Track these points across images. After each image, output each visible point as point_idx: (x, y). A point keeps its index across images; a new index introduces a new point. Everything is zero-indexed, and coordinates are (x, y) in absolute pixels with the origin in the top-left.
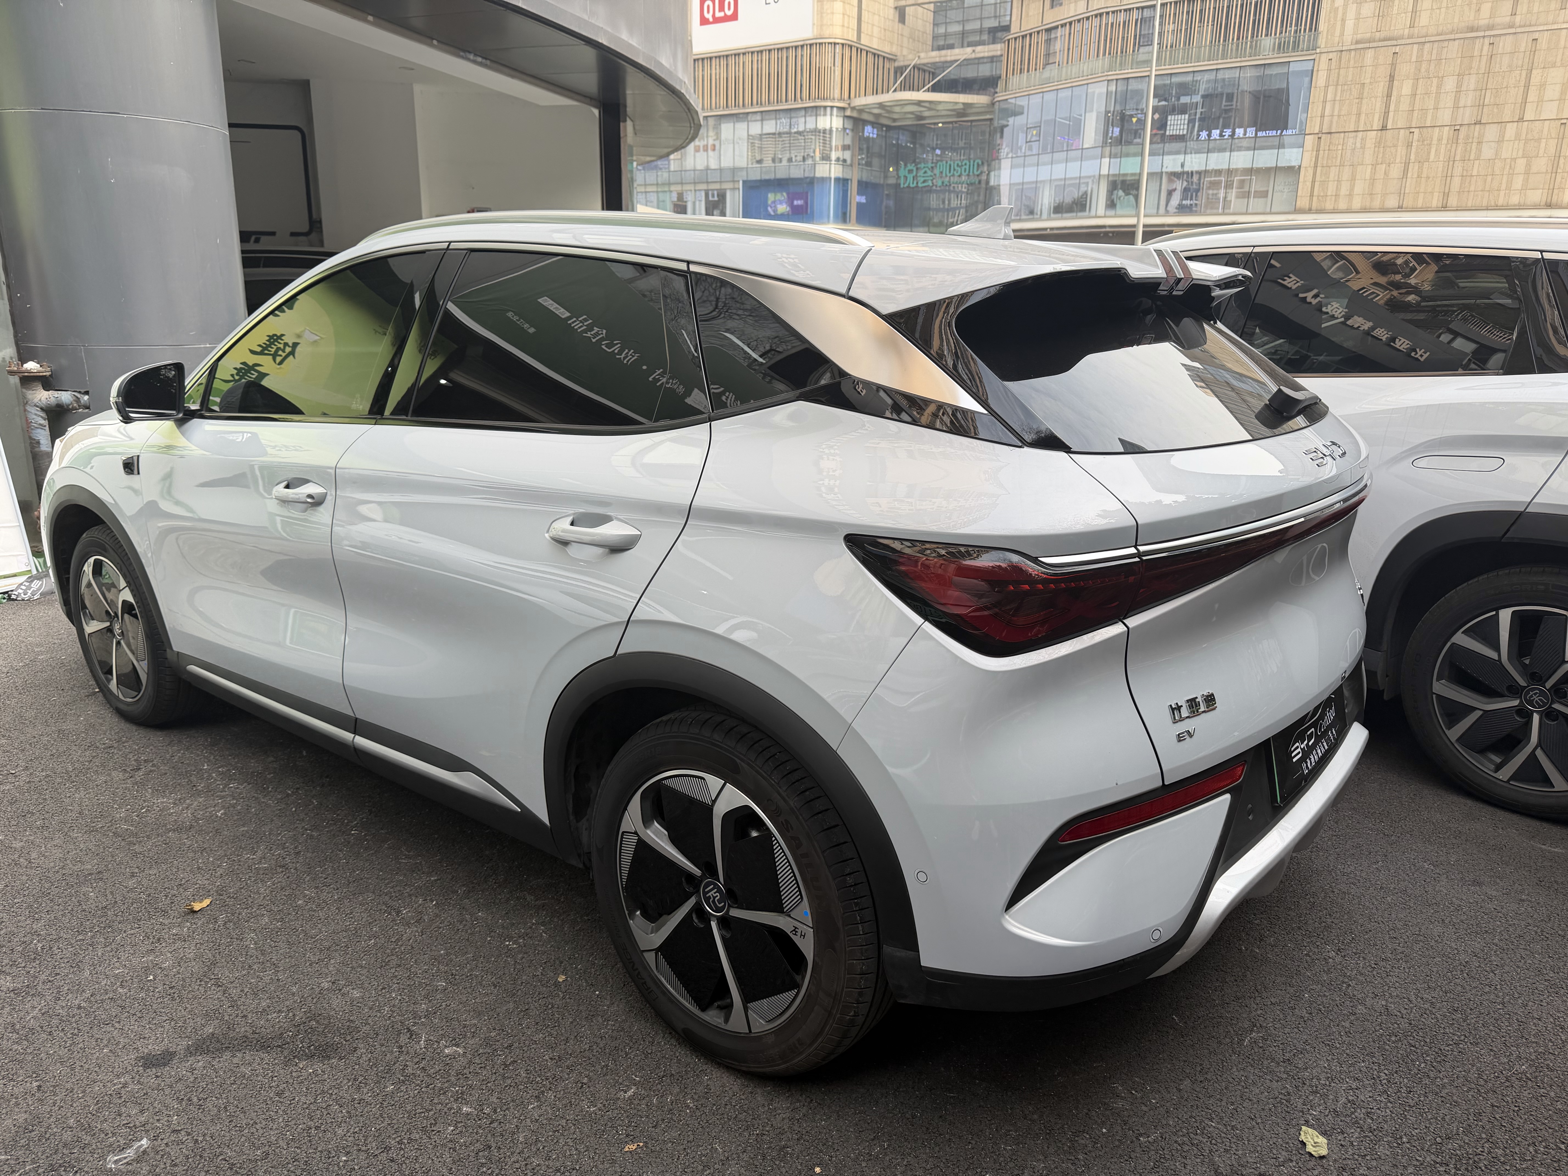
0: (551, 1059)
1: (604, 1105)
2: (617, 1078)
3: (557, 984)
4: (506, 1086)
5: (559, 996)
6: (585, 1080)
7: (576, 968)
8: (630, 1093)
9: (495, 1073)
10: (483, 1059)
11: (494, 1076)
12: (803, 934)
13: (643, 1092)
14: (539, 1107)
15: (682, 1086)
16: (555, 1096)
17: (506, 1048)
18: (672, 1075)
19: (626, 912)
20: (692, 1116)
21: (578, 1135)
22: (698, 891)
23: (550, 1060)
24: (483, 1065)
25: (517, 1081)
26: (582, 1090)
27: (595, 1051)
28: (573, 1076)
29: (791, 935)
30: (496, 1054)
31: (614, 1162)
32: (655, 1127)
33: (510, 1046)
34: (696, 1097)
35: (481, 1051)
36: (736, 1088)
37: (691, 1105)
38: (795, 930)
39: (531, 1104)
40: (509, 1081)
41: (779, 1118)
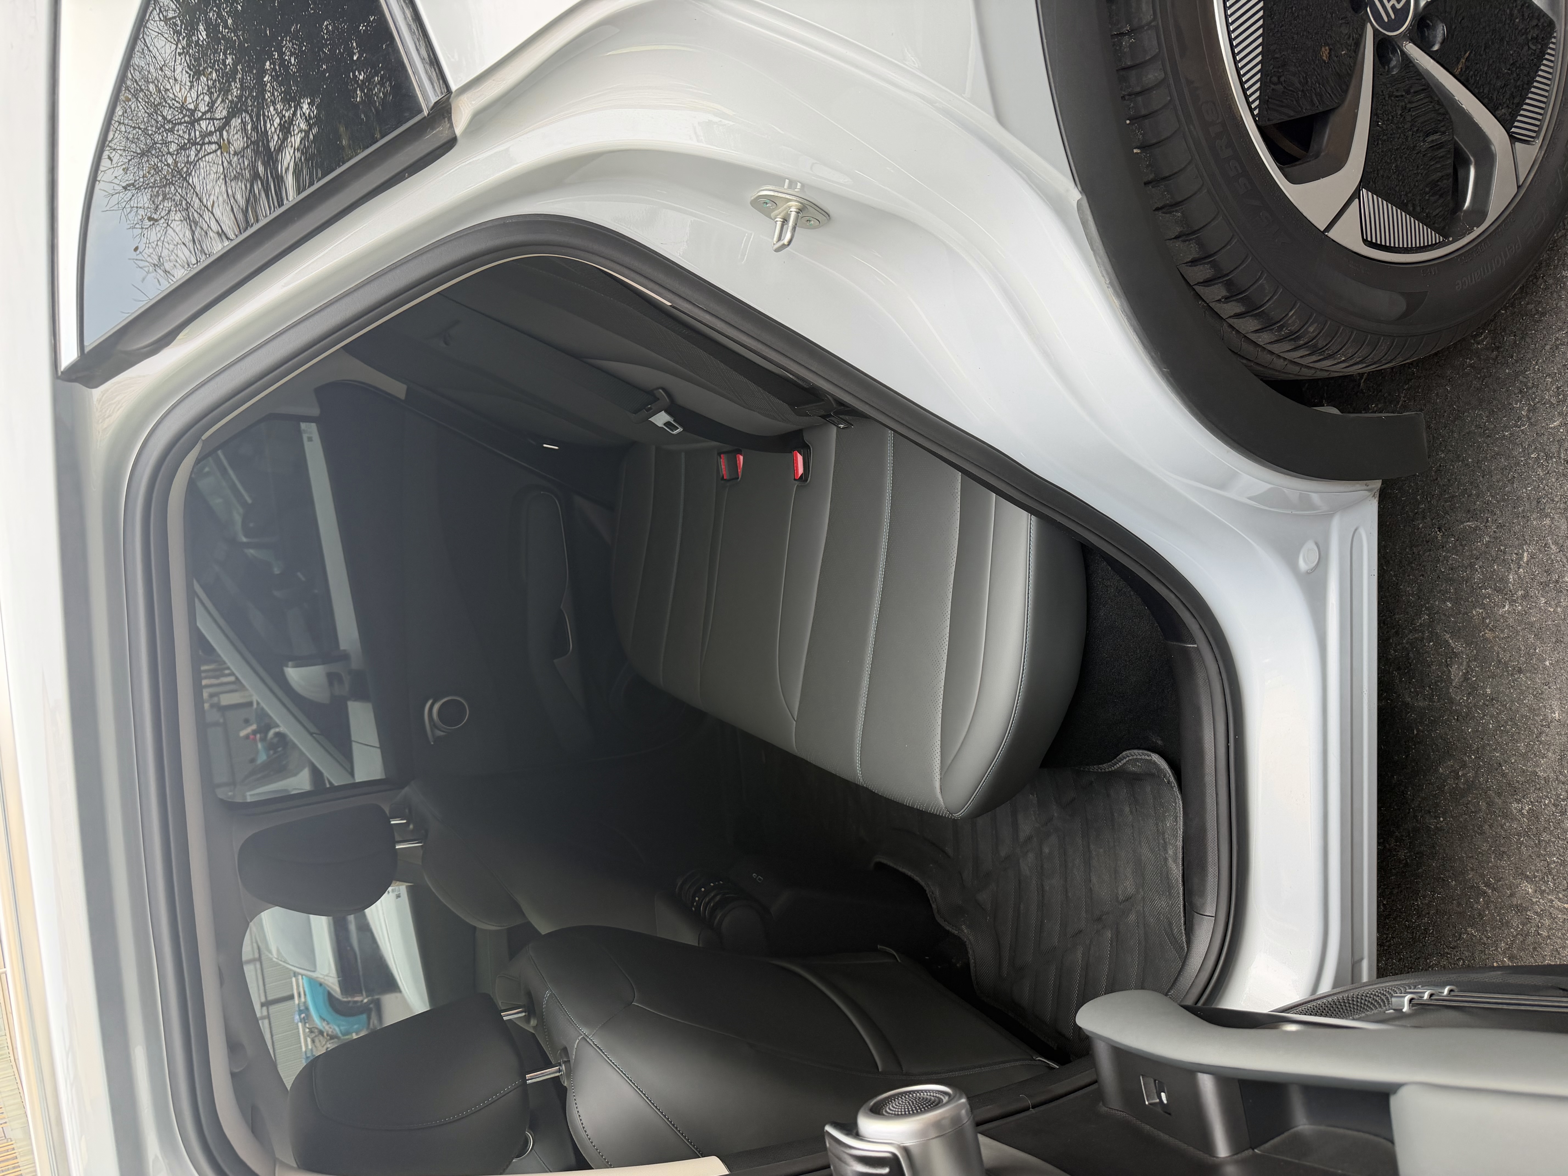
22: (1393, 40)
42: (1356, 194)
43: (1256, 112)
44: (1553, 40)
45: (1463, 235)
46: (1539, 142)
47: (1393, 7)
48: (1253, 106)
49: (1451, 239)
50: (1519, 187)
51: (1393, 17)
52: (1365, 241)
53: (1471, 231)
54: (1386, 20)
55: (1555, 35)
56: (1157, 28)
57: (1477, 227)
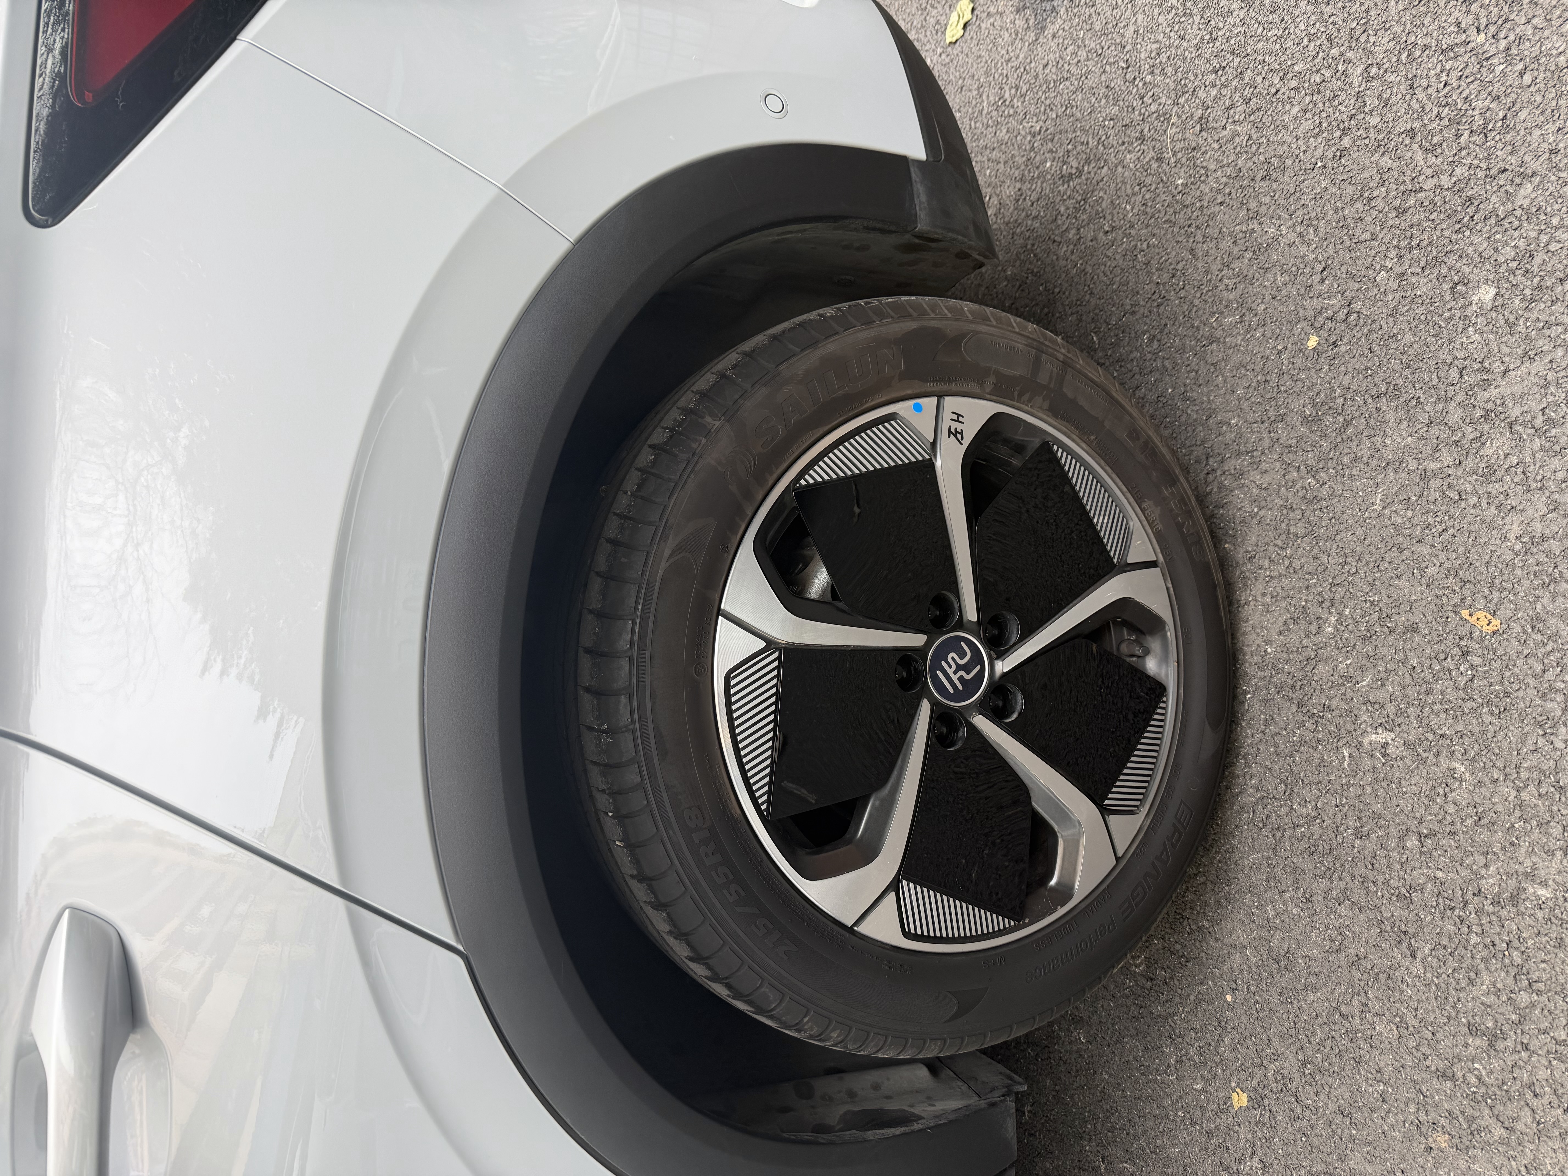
0: (1414, 956)
1: (1437, 755)
2: (1369, 789)
3: (1256, 1101)
4: (1539, 993)
5: (1277, 1072)
6: (1412, 842)
7: (1204, 1091)
8: (1382, 736)
9: (1526, 1047)
10: (1511, 1109)
11: (1534, 1044)
12: (955, 417)
13: (1364, 717)
14: (1531, 876)
15: (1309, 668)
16: (1486, 866)
17: (1453, 1078)
18: (1300, 705)
19: (1061, 911)
20: (1353, 597)
21: (1536, 738)
22: (959, 711)
23: (1419, 955)
24: (1529, 1095)
25: (1510, 981)
26: (1435, 827)
27: (1342, 884)
28: (1418, 876)
29: (967, 442)
30: (1483, 1090)
31: (1536, 621)
32: (1415, 629)
33: (1443, 1076)
34: (1313, 628)
35: (1499, 1132)
36: (1258, 588)
37: (1333, 619)
38: (956, 434)
39: (1538, 898)
40: (1524, 998)
41: (1265, 481)
42: (894, 886)
43: (764, 807)
44: (1162, 705)
45: (1043, 917)
46: (1145, 810)
47: (961, 679)
48: (760, 801)
49: (1027, 921)
50: (1118, 859)
51: (961, 688)
52: (907, 935)
53: (1053, 910)
54: (952, 691)
55: (1164, 699)
56: (634, 732)
57: (1062, 906)
